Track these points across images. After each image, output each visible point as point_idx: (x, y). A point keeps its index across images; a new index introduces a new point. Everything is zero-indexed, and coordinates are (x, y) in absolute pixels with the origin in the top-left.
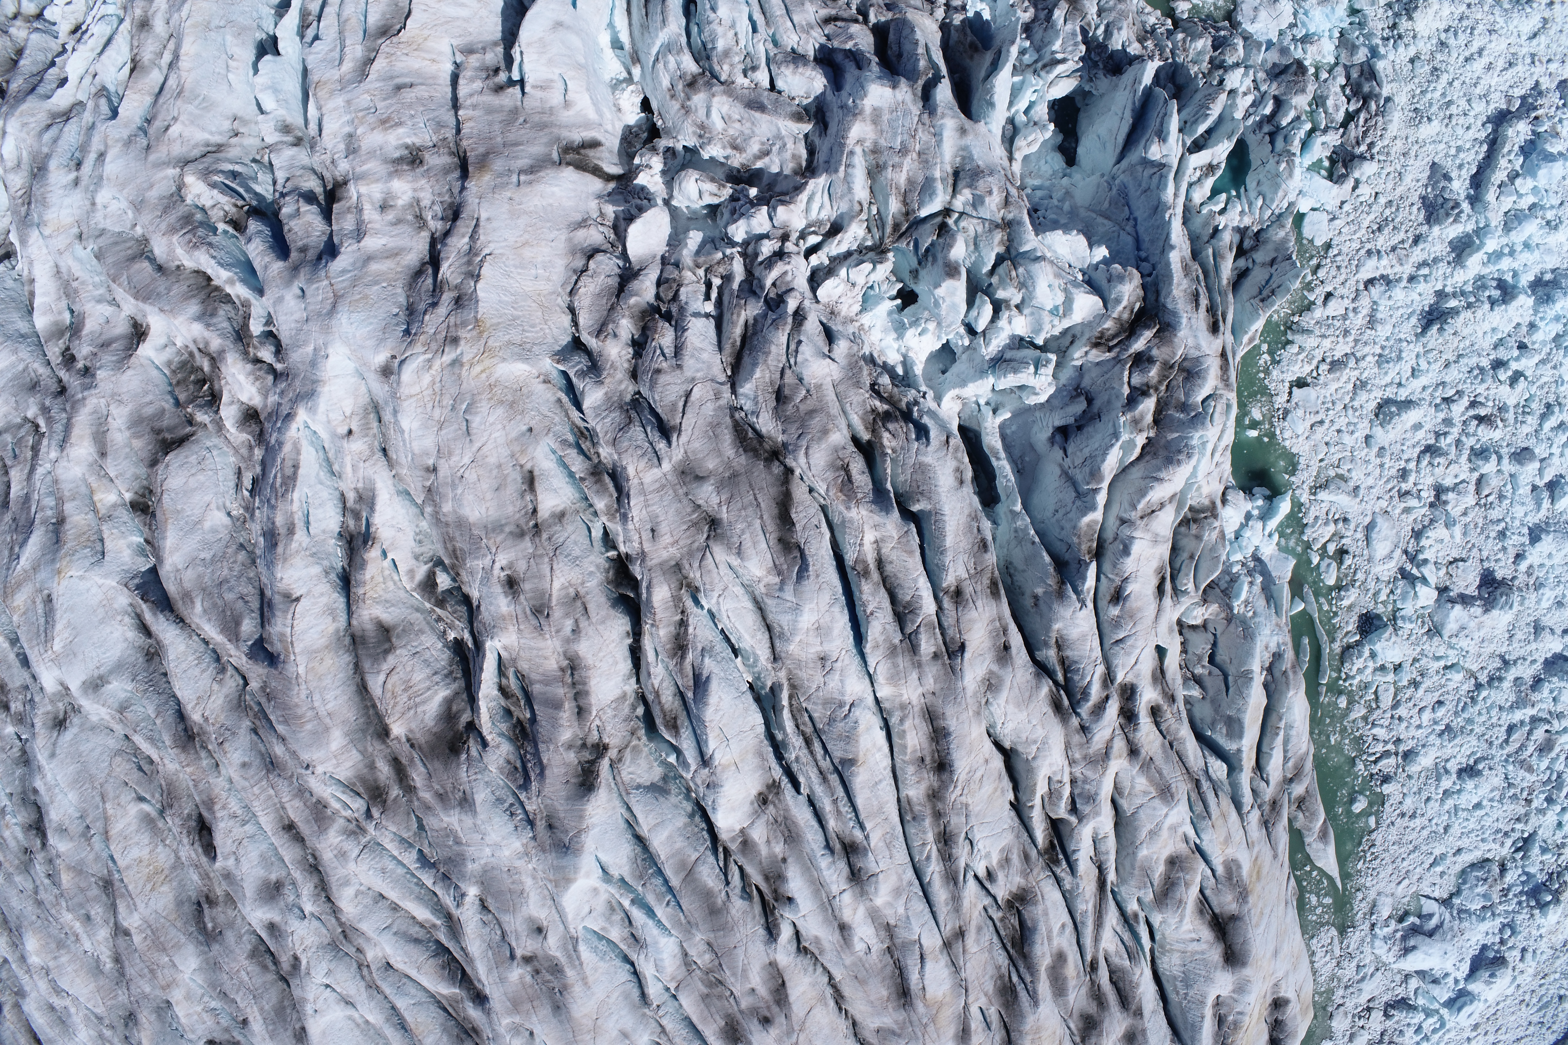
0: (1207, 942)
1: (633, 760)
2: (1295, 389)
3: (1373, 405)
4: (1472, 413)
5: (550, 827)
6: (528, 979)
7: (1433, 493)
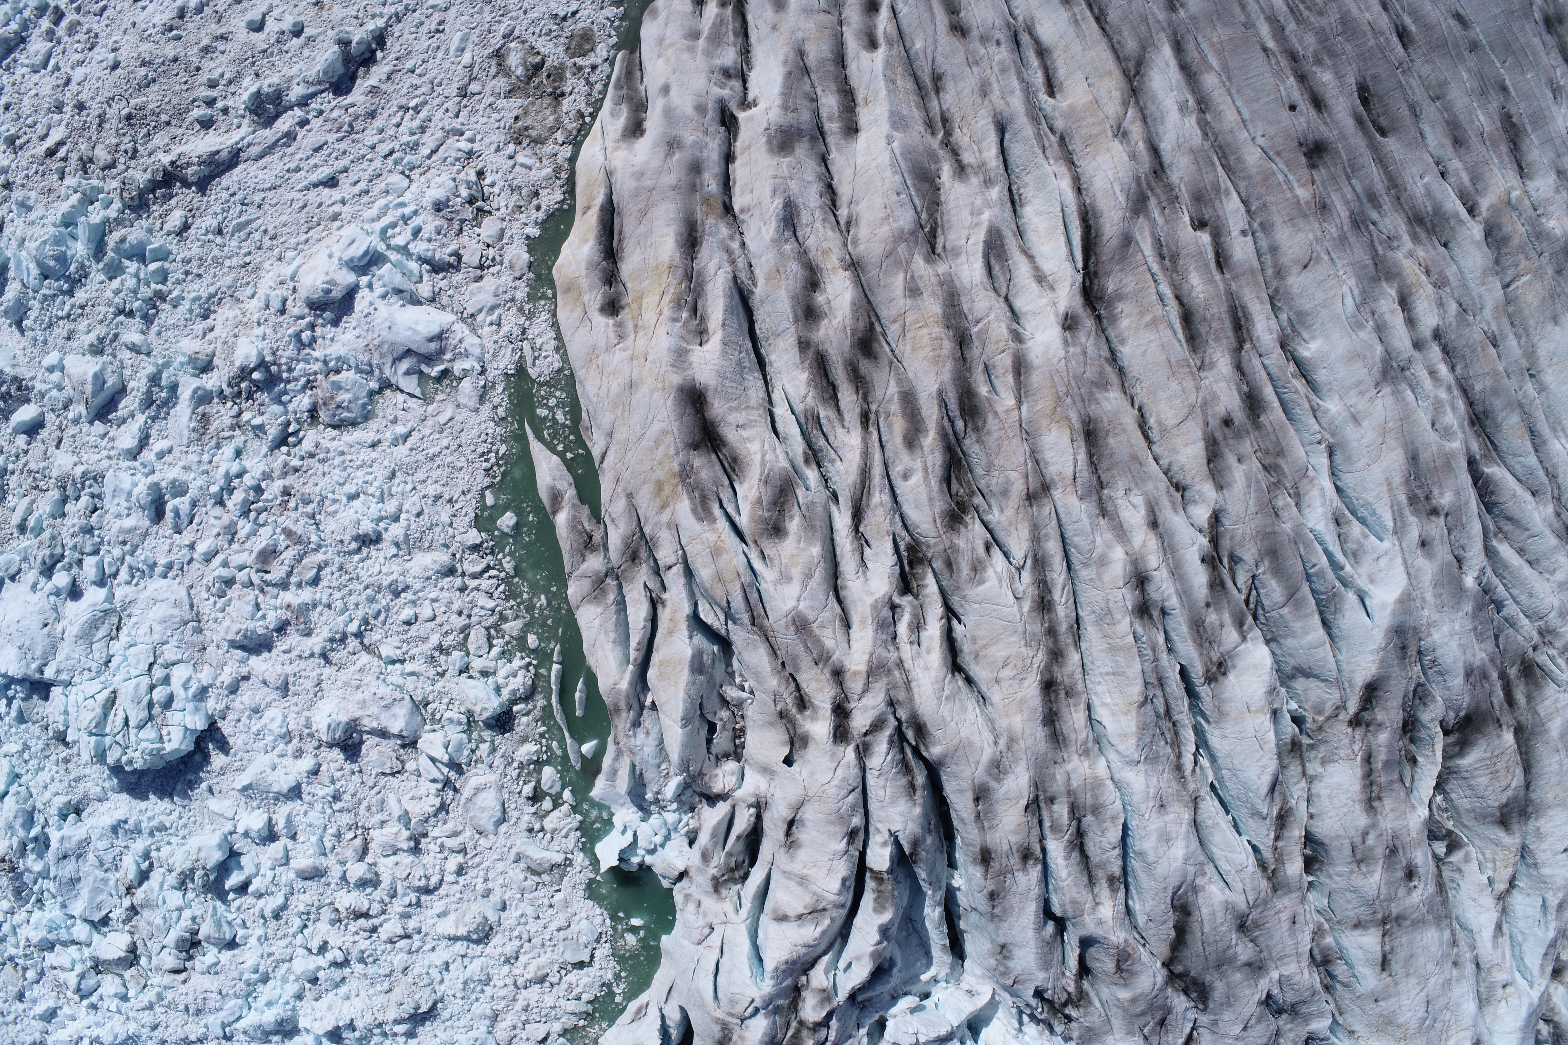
0: (729, 424)
1: (1323, 702)
2: (587, 960)
3: (496, 940)
4: (376, 921)
5: (1404, 648)
6: (1436, 492)
7: (422, 846)
